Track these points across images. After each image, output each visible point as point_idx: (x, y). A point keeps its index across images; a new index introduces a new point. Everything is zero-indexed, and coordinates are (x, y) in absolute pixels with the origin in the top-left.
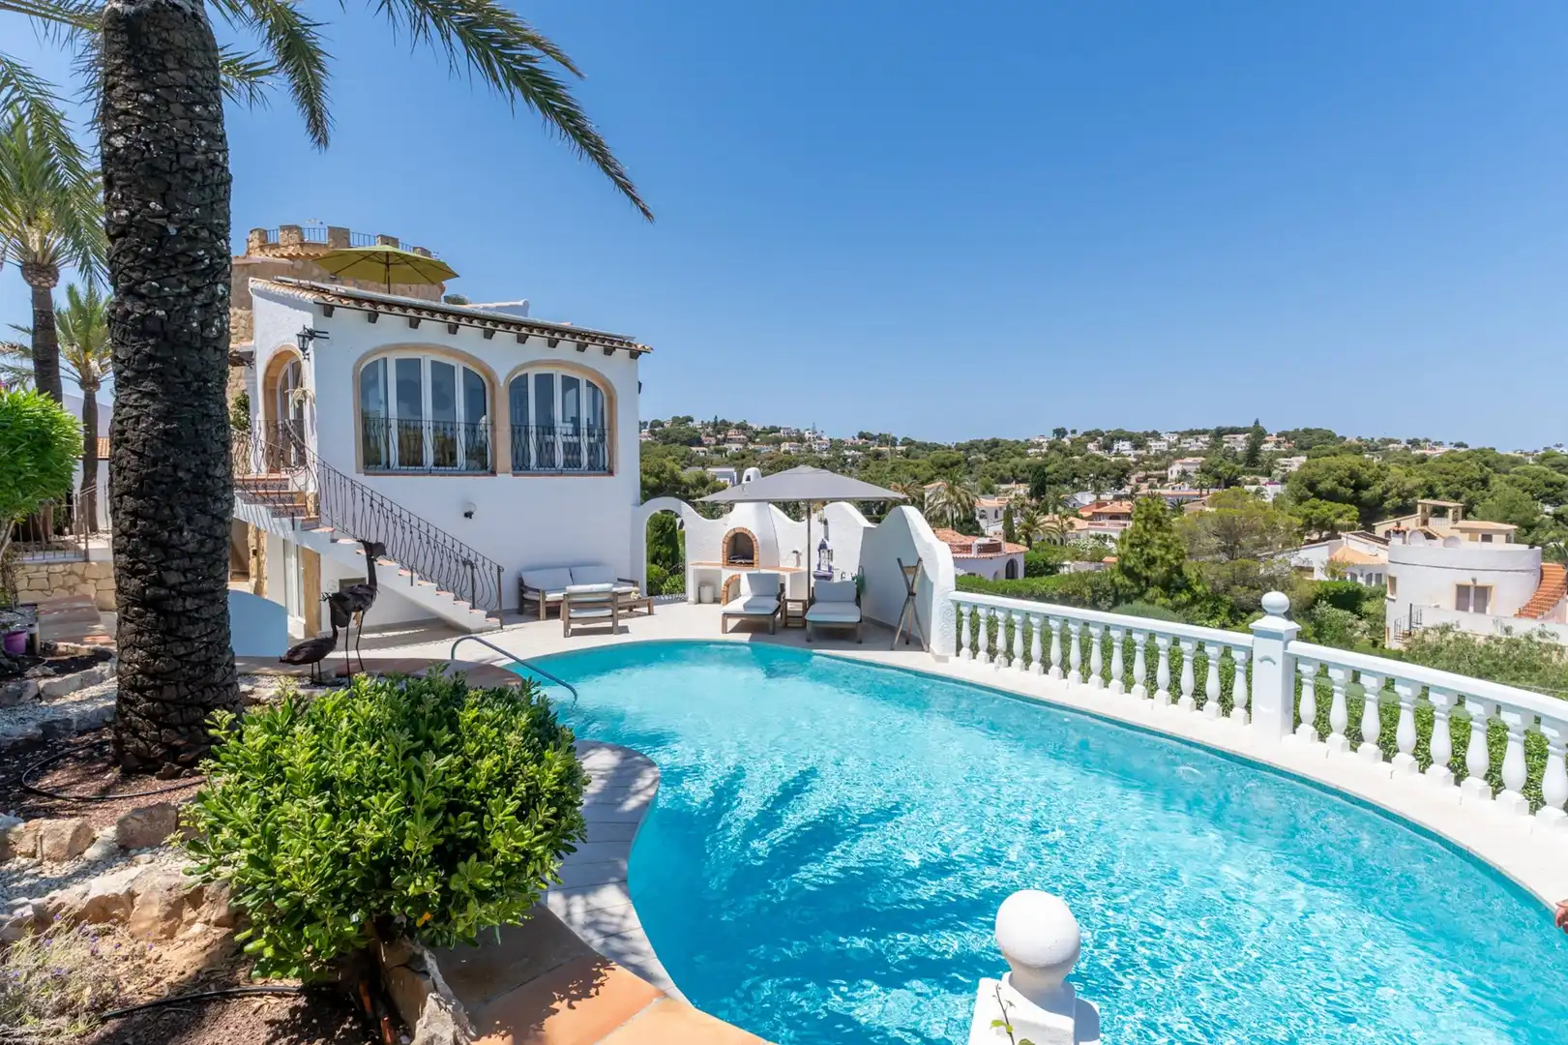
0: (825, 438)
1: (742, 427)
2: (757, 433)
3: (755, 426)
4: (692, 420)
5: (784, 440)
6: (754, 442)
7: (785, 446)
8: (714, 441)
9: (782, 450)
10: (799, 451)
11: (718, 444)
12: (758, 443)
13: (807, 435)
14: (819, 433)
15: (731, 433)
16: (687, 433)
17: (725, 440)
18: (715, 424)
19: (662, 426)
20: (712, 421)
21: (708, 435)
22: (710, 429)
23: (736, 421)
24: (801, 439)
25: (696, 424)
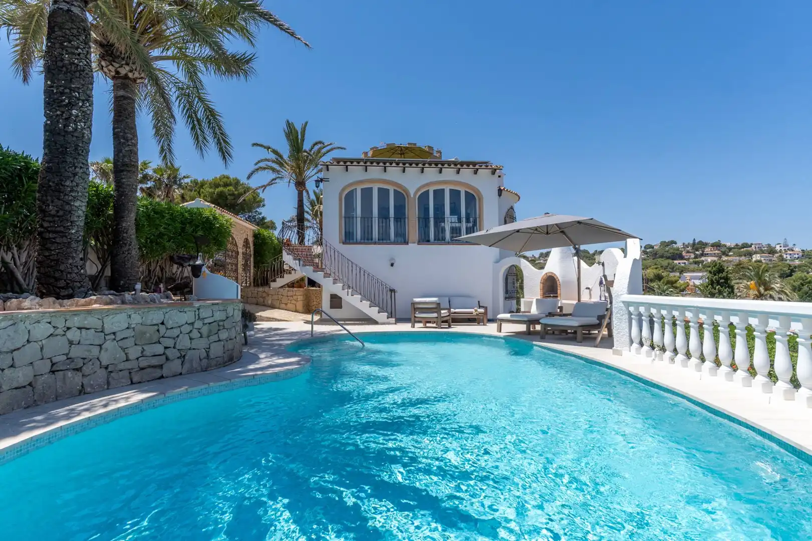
0: (797, 249)
1: (717, 245)
2: (730, 249)
3: (728, 244)
4: (676, 243)
5: (756, 253)
6: (727, 255)
7: (756, 257)
8: (693, 256)
9: (754, 259)
10: (771, 260)
11: (696, 257)
12: (730, 256)
13: (778, 248)
14: (791, 246)
15: (708, 250)
16: (671, 251)
17: (702, 255)
18: (694, 244)
19: (653, 248)
20: (691, 242)
21: (688, 252)
22: (689, 249)
23: (711, 241)
24: (772, 251)
25: (679, 245)
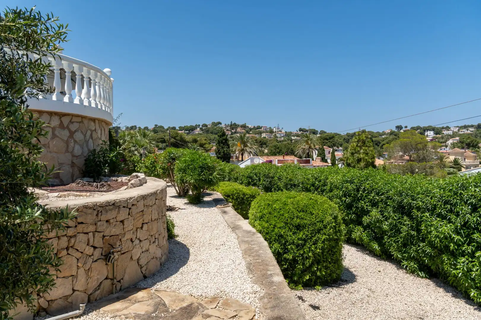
0: (283, 131)
1: (244, 126)
2: (251, 129)
3: (250, 126)
4: (221, 124)
5: (264, 132)
6: (249, 133)
7: (264, 135)
8: (230, 133)
9: (262, 136)
10: (270, 137)
11: (232, 134)
12: (251, 134)
13: (274, 130)
14: (281, 129)
15: (239, 130)
16: (218, 129)
17: (236, 132)
18: (231, 125)
19: (207, 126)
20: (230, 124)
21: (228, 130)
22: (229, 128)
23: (241, 123)
24: (271, 132)
25: (223, 125)
